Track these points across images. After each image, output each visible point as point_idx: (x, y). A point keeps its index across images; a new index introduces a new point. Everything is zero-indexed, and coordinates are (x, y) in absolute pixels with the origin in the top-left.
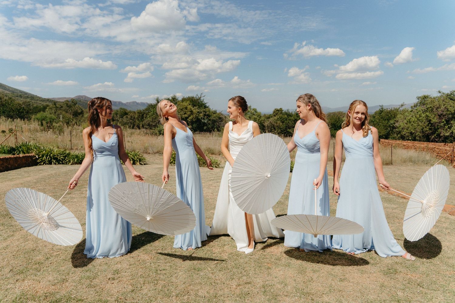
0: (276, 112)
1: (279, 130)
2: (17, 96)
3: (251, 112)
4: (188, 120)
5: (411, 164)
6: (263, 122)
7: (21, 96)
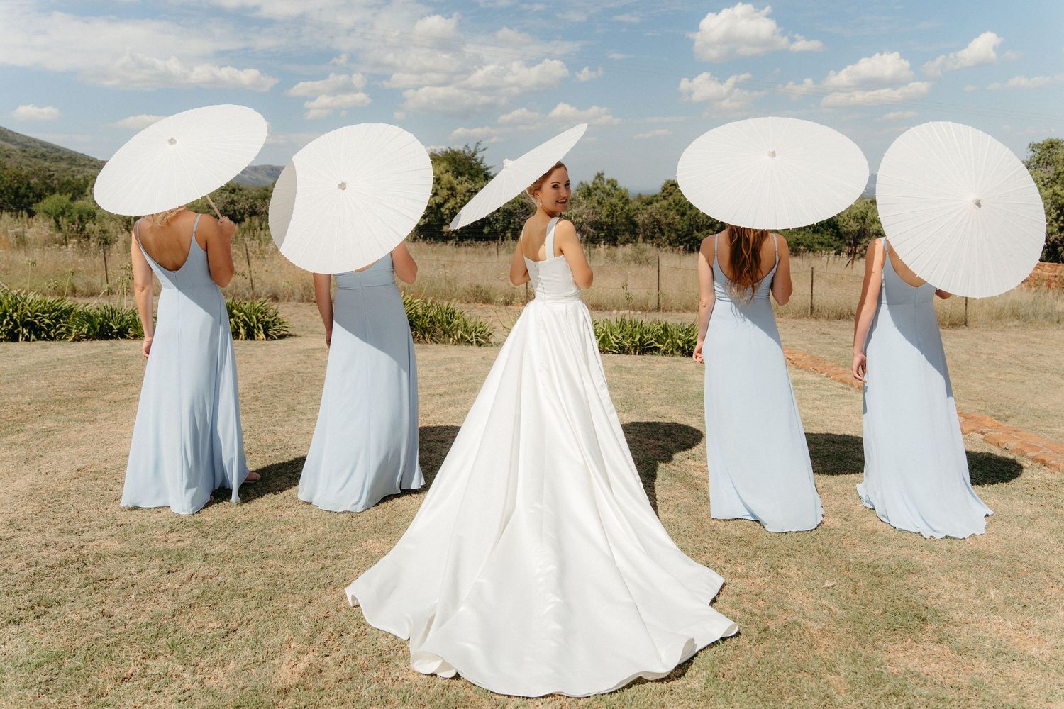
0: (669, 188)
1: (673, 235)
2: (36, 157)
3: (604, 188)
4: (443, 210)
5: (1016, 323)
6: (634, 215)
7: (43, 156)
